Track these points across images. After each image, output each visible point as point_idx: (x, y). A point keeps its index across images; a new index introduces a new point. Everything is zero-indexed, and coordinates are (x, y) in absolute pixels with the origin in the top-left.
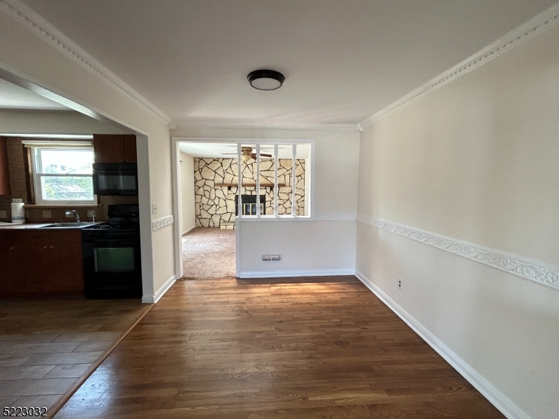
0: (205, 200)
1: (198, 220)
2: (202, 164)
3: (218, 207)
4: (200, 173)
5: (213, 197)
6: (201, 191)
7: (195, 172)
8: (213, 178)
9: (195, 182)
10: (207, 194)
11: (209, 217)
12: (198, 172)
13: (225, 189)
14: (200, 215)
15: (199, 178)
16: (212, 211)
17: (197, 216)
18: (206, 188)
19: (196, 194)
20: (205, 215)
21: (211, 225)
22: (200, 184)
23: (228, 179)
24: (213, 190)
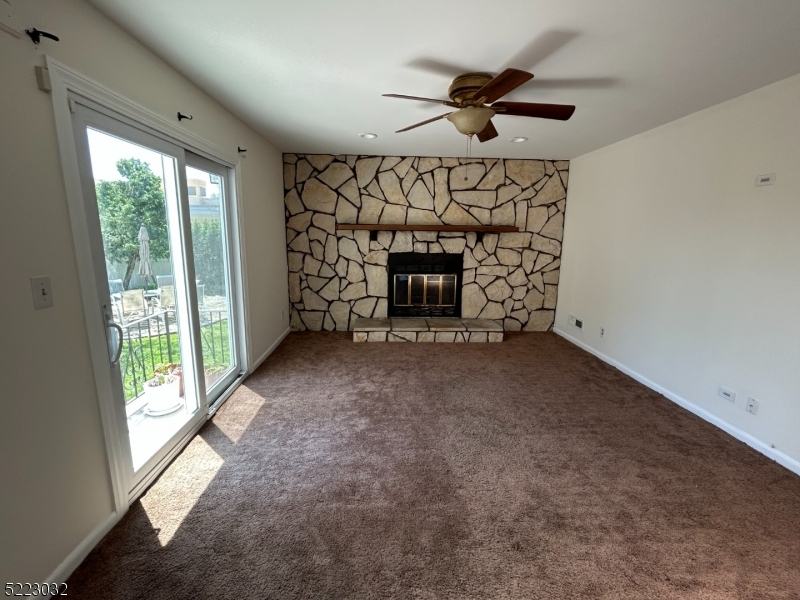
0: (312, 266)
1: (295, 313)
2: (304, 170)
3: (345, 282)
4: (300, 195)
5: (331, 257)
6: (302, 243)
7: (286, 191)
8: (331, 209)
9: (287, 220)
10: (318, 250)
11: (324, 308)
12: (293, 193)
13: (363, 237)
14: (301, 301)
15: (295, 207)
16: (330, 292)
17: (292, 305)
18: (315, 234)
19: (290, 250)
20: (312, 301)
21: (329, 326)
22: (299, 223)
23: (371, 210)
24: (332, 240)
